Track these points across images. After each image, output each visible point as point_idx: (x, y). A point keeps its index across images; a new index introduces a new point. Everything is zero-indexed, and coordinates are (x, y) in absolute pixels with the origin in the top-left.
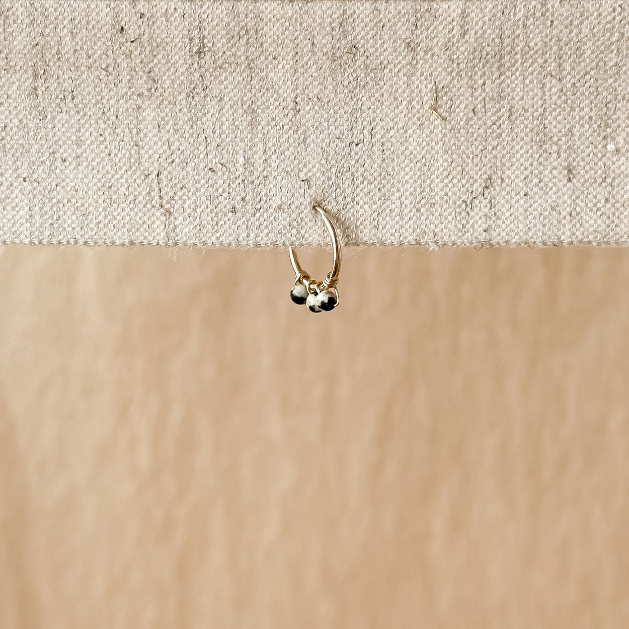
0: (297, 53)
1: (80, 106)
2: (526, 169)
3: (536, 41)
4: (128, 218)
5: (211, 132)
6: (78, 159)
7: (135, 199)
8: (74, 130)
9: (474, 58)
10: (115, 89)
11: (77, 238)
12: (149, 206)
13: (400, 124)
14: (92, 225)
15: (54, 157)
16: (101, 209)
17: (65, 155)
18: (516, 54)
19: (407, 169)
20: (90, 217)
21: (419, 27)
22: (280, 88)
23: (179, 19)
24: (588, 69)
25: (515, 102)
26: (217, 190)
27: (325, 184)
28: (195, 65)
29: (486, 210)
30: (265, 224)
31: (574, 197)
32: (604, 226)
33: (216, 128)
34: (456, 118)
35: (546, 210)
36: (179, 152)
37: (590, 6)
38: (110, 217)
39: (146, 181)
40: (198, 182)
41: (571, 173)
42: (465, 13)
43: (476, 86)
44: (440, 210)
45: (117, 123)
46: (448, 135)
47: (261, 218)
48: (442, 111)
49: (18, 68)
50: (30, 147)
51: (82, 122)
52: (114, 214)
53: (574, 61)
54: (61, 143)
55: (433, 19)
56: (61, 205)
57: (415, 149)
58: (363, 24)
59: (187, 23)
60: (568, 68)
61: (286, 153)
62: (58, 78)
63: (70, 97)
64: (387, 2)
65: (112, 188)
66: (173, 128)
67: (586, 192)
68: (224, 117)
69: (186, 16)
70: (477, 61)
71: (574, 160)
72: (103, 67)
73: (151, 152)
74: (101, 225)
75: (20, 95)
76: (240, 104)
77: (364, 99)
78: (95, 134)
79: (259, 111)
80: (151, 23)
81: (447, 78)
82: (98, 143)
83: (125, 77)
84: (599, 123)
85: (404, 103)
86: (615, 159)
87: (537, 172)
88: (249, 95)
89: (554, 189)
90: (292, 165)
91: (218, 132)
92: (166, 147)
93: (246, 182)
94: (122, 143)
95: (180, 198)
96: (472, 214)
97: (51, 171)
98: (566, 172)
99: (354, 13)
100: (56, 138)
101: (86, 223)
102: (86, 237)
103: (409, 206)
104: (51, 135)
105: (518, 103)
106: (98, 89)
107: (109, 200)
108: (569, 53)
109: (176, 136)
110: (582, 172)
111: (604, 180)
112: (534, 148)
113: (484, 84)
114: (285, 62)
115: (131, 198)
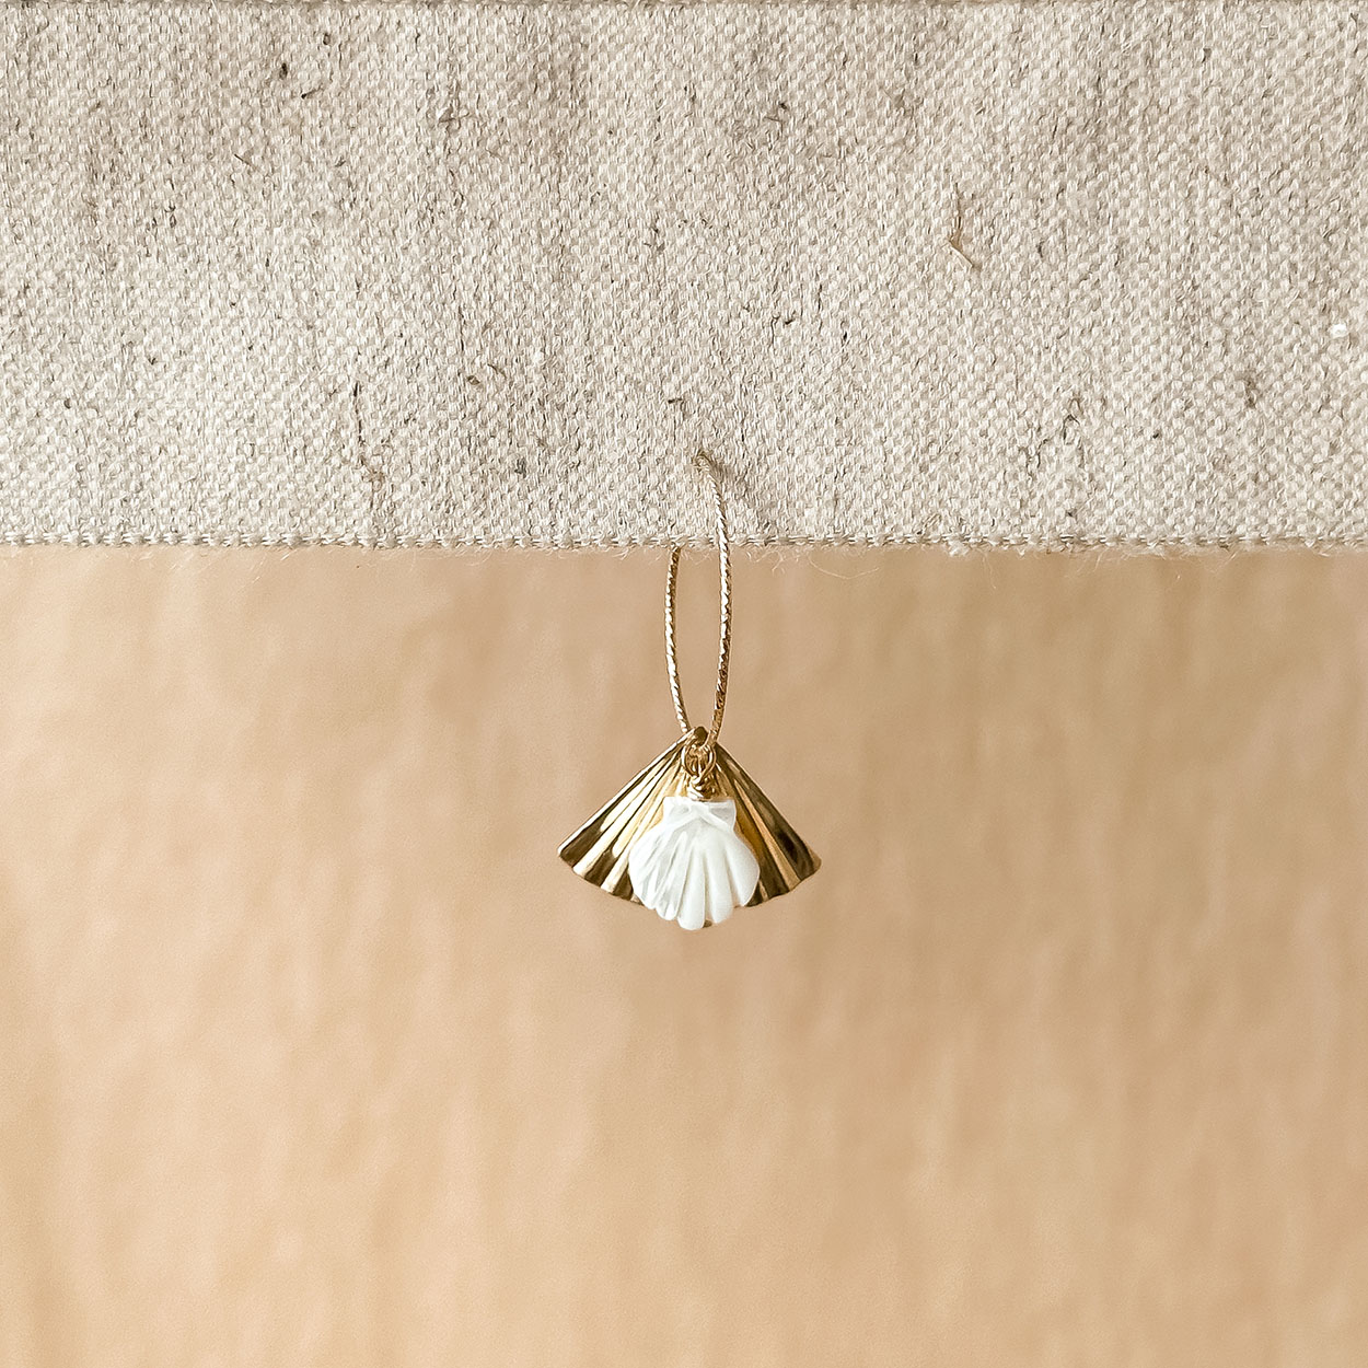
0: (659, 120)
1: (188, 240)
2: (1155, 378)
3: (1175, 92)
4: (291, 487)
5: (471, 296)
6: (184, 358)
7: (305, 446)
8: (175, 294)
9: (1041, 132)
10: (264, 203)
11: (180, 529)
12: (336, 461)
13: (881, 277)
14: (211, 503)
15: (131, 353)
16: (231, 468)
17: (154, 350)
18: (1130, 123)
19: (898, 378)
20: (208, 485)
21: (922, 61)
22: (620, 197)
23: (406, 49)
24: (1287, 158)
25: (1128, 229)
26: (484, 424)
27: (720, 408)
28: (439, 150)
29: (1071, 469)
30: (590, 497)
31: (1260, 443)
32: (1328, 504)
33: (481, 289)
34: (1002, 265)
35: (1204, 469)
36: (402, 341)
37: (1290, 18)
38: (251, 485)
39: (330, 407)
40: (442, 407)
41: (1254, 388)
42: (1020, 30)
43: (1044, 194)
44: (971, 469)
45: (267, 277)
46: (986, 304)
47: (580, 484)
48: (971, 248)
49: (55, 158)
50: (80, 331)
51: (193, 275)
52: (260, 478)
53: (1255, 140)
54: (146, 322)
55: (951, 43)
56: (145, 459)
57: (914, 333)
58: (799, 57)
59: (423, 56)
60: (1244, 155)
61: (635, 341)
62: (142, 180)
63: (167, 222)
64: (854, 7)
65: (256, 421)
66: (390, 289)
67: (1287, 431)
68: (498, 265)
69: (422, 39)
70: (1046, 138)
71: (1259, 360)
72: (241, 153)
73: (340, 341)
74: (232, 503)
75: (58, 218)
76: (534, 234)
77: (802, 222)
78: (219, 302)
79: (576, 249)
80: (346, 55)
81: (981, 176)
82: (228, 321)
83: (287, 175)
84: (1311, 277)
85: (890, 231)
86: (1347, 358)
87: (1179, 385)
88: (555, 214)
89: (1219, 424)
90: (646, 368)
91: (485, 296)
92: (371, 332)
93: (547, 406)
94: (279, 323)
95: (404, 443)
96: (1041, 477)
97: (125, 383)
98: (1242, 386)
99: (783, 31)
100: (135, 312)
101: (199, 498)
102: (201, 527)
103: (903, 459)
104: (124, 304)
105: (1135, 233)
106: (227, 204)
107: (250, 448)
108: (1245, 122)
109: (395, 307)
110: (1278, 386)
111: (1326, 404)
112: (1172, 331)
113: (1062, 190)
114: (632, 139)
115: (298, 442)
